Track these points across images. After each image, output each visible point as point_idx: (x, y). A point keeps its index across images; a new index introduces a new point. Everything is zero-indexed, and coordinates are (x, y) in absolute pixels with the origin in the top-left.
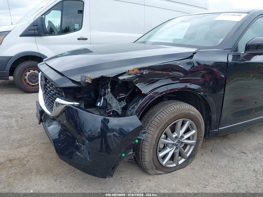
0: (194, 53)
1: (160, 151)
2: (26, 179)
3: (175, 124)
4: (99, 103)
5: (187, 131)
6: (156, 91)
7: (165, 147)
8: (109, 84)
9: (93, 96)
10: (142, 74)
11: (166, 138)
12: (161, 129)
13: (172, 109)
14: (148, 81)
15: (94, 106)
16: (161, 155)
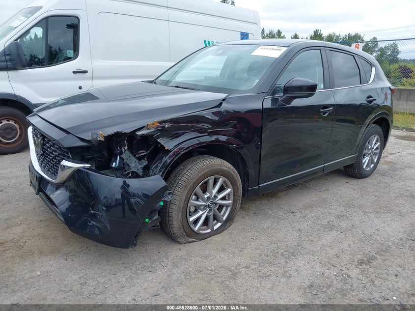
0: (224, 100)
1: (190, 215)
2: (27, 261)
3: (206, 182)
4: (114, 164)
5: (221, 189)
6: (180, 146)
7: (196, 211)
8: (125, 141)
9: (106, 155)
10: (164, 127)
11: (197, 199)
12: (190, 189)
13: (200, 166)
14: (171, 135)
15: (109, 167)
16: (192, 219)
